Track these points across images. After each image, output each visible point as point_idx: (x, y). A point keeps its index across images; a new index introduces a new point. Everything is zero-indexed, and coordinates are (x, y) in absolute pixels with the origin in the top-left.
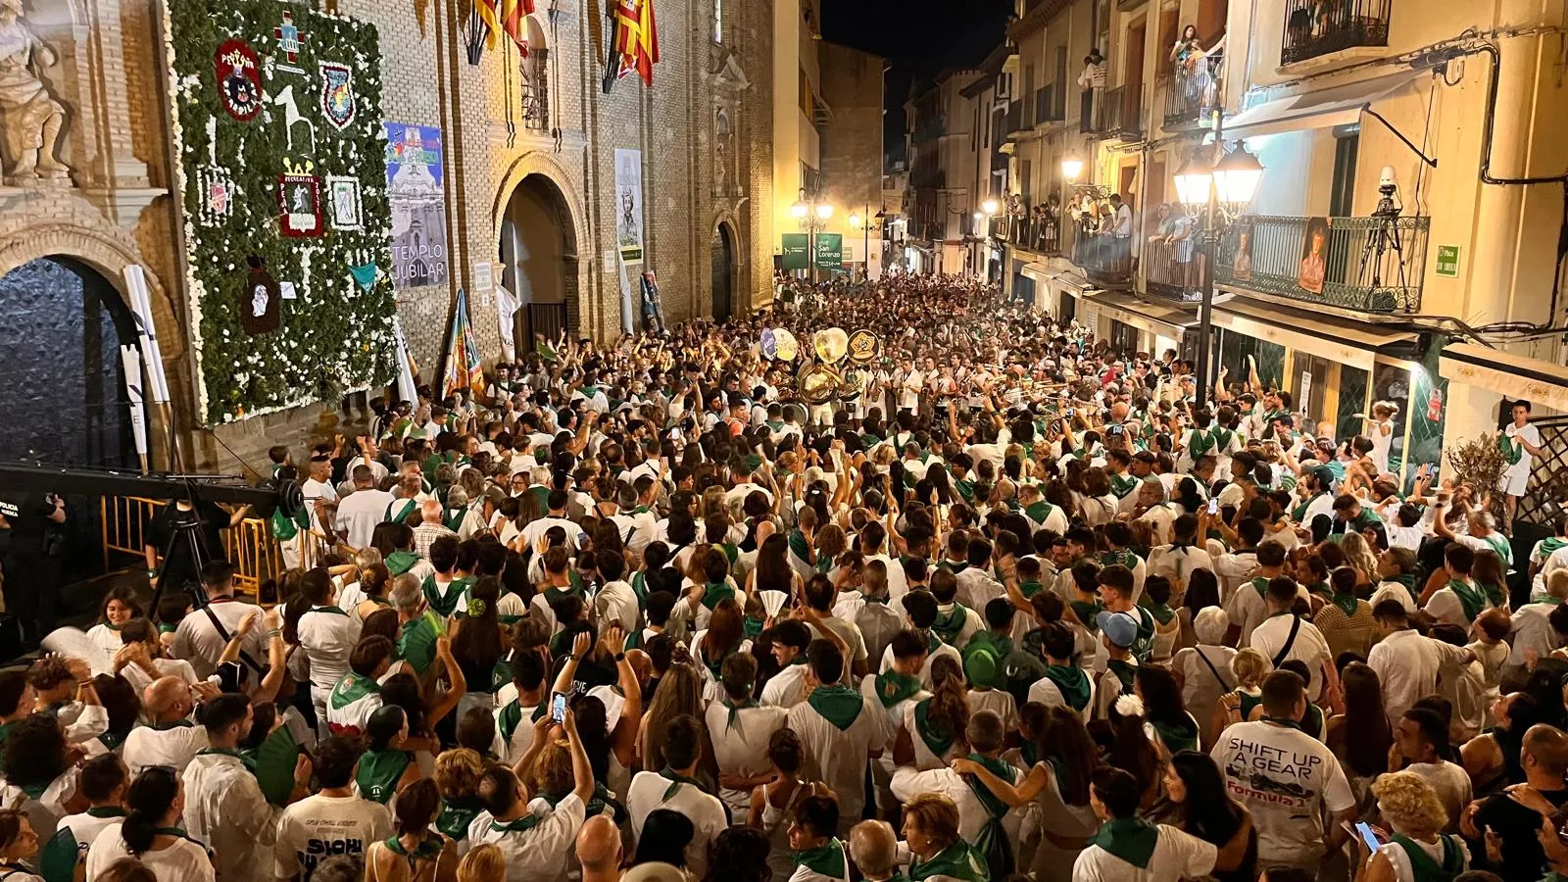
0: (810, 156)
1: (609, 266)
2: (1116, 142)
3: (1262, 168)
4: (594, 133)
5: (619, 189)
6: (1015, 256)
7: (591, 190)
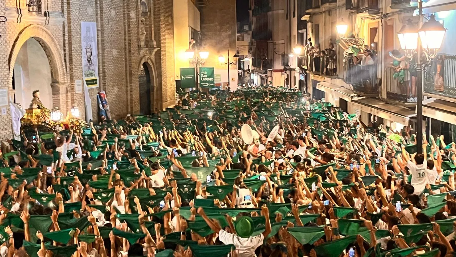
0: (195, 23)
1: (78, 89)
2: (366, 14)
3: (445, 30)
4: (69, 13)
5: (84, 45)
6: (313, 79)
7: (67, 46)
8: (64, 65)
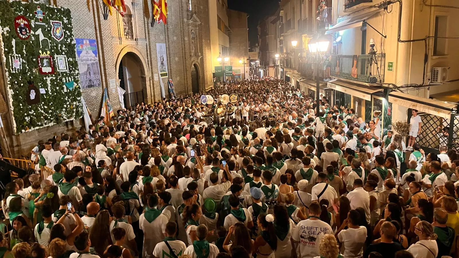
0: (224, 43)
1: (156, 78)
4: (149, 39)
5: (159, 56)
7: (149, 56)
8: (148, 66)
